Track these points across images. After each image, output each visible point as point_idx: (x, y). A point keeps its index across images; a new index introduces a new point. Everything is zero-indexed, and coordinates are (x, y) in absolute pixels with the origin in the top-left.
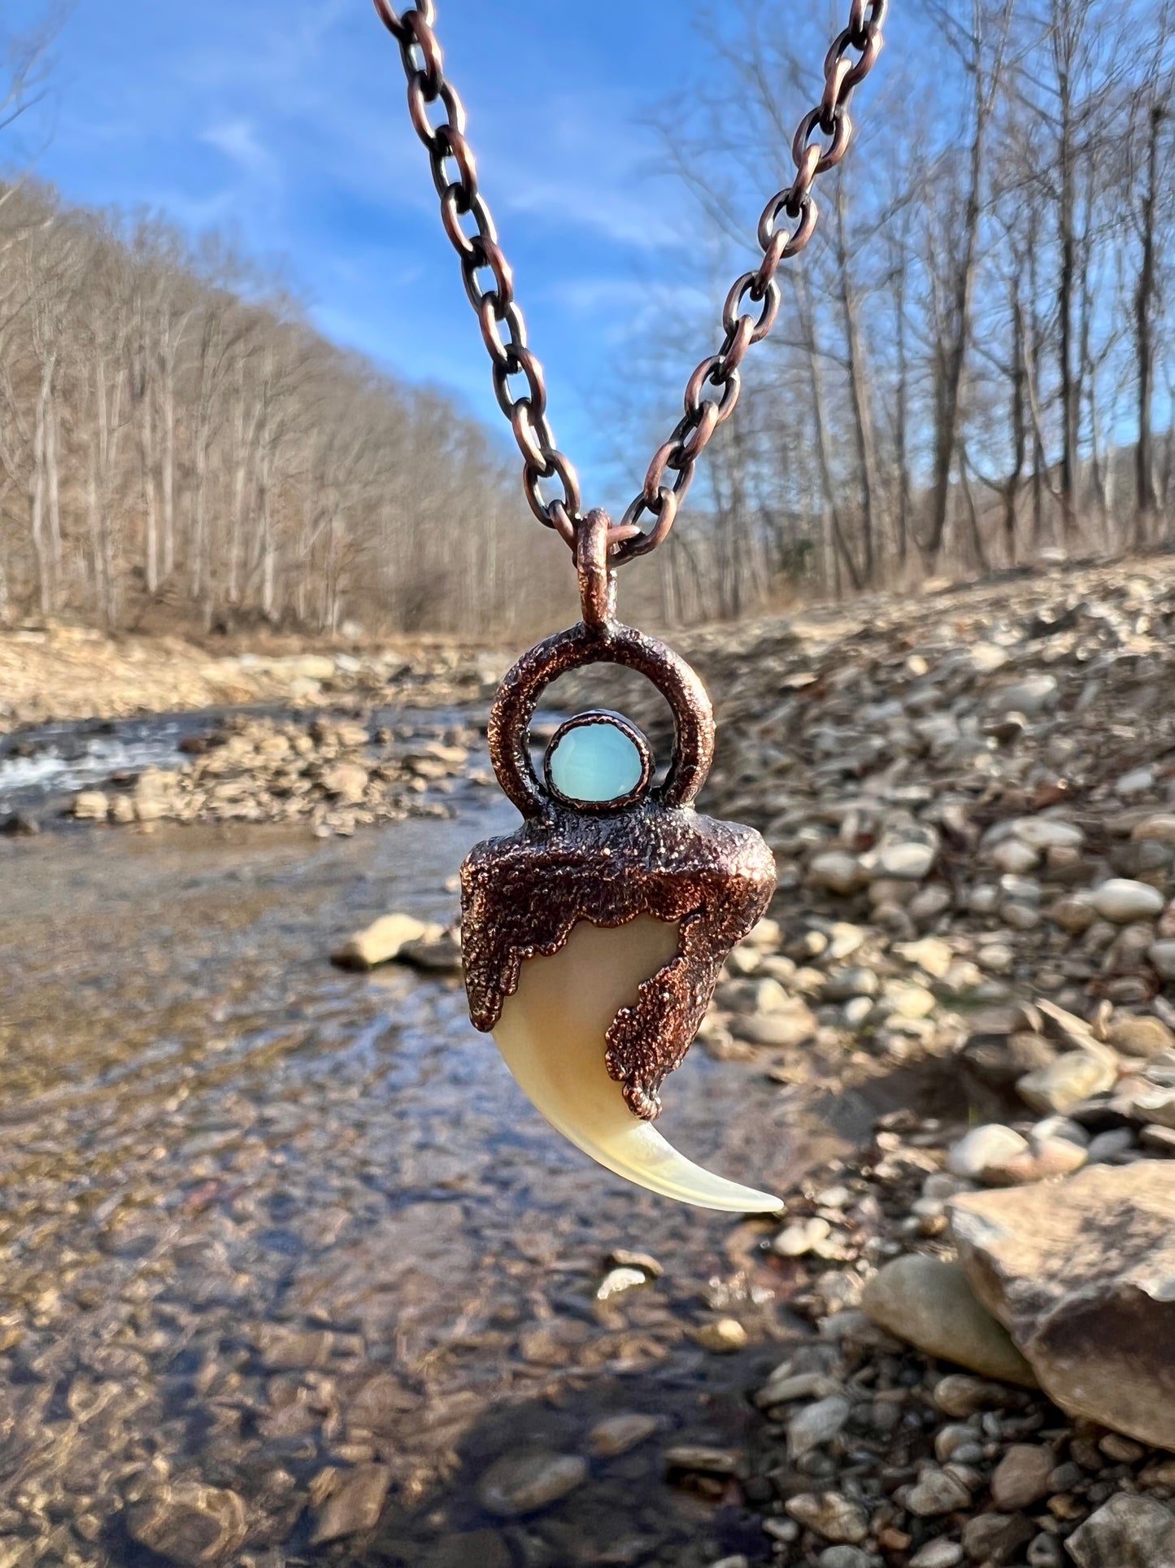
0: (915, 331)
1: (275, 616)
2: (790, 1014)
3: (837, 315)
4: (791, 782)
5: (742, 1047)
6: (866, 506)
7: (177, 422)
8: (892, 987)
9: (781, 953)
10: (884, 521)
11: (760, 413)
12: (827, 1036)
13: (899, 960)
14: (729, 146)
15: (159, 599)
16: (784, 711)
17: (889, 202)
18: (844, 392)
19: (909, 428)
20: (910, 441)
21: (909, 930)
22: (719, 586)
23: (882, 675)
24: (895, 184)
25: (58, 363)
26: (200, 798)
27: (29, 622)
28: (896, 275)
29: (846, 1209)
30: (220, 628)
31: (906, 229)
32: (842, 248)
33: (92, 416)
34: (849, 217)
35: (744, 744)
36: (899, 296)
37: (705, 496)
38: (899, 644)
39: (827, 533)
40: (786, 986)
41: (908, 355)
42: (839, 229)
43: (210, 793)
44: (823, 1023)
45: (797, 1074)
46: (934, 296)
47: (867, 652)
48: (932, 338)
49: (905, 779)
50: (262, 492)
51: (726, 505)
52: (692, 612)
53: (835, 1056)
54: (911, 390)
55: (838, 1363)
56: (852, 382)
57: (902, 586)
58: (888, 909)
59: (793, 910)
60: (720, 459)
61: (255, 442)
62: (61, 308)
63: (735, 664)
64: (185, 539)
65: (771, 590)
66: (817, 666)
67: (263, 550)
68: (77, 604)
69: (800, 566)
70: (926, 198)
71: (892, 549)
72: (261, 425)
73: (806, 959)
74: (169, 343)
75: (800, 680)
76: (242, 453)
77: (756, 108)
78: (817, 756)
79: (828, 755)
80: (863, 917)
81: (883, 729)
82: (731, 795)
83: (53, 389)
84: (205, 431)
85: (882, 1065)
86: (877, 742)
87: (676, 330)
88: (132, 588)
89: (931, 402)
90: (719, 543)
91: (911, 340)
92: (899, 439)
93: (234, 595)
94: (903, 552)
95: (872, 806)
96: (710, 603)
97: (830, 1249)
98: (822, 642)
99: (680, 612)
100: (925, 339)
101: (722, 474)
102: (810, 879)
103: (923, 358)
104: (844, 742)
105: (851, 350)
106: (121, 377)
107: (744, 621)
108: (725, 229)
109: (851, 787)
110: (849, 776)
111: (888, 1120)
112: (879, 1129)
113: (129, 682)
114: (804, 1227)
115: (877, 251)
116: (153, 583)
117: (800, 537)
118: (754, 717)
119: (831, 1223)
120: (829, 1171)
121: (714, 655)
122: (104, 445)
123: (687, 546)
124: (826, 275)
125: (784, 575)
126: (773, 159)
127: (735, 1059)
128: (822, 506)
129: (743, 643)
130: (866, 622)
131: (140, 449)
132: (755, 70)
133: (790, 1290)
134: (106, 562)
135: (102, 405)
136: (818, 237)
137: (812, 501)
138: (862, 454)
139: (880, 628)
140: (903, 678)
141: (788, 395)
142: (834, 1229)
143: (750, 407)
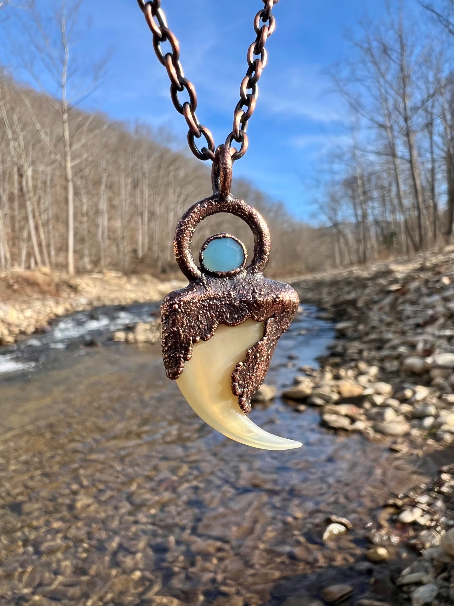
0: (438, 147)
2: (399, 422)
3: (405, 142)
4: (393, 328)
5: (378, 436)
6: (419, 217)
7: (150, 196)
8: (443, 413)
9: (393, 397)
10: (427, 223)
11: (373, 182)
12: (415, 432)
13: (446, 401)
14: (358, 80)
15: (142, 261)
16: (388, 300)
17: (425, 96)
18: (408, 173)
19: (436, 184)
20: (437, 191)
21: (449, 390)
22: (358, 251)
23: (431, 285)
24: (428, 89)
25: (108, 176)
26: (158, 334)
27: (96, 270)
28: (429, 125)
29: (429, 504)
30: (164, 271)
31: (433, 107)
32: (406, 116)
33: (119, 195)
34: (409, 104)
35: (371, 313)
36: (431, 134)
37: (352, 216)
38: (436, 270)
39: (403, 228)
40: (397, 411)
41: (435, 157)
42: (405, 109)
44: (413, 427)
45: (404, 448)
46: (446, 133)
47: (422, 275)
48: (445, 149)
49: (443, 327)
51: (360, 219)
52: (347, 261)
53: (419, 440)
54: (437, 170)
55: (431, 570)
56: (412, 168)
57: (436, 249)
58: (439, 380)
59: (397, 380)
60: (357, 201)
61: (177, 202)
62: (108, 157)
63: (367, 282)
64: (151, 238)
65: (379, 252)
66: (402, 282)
68: (113, 263)
69: (391, 242)
70: (441, 94)
71: (430, 234)
72: (179, 196)
73: (404, 400)
74: (147, 166)
75: (394, 287)
76: (172, 206)
77: (370, 64)
78: (404, 318)
79: (408, 318)
80: (428, 383)
81: (433, 307)
82: (367, 334)
83: (106, 186)
84: (159, 199)
85: (441, 445)
86: (430, 312)
87: (338, 152)
88: (132, 257)
89: (445, 175)
90: (357, 234)
91: (436, 150)
92: (432, 190)
93: (169, 259)
94: (435, 236)
95: (429, 338)
96: (354, 258)
97: (424, 521)
98: (403, 273)
99: (341, 262)
100: (443, 150)
101: (358, 207)
102: (404, 367)
103: (442, 158)
104: (416, 312)
105: (411, 155)
106: (130, 180)
107: (369, 264)
108: (357, 111)
109: (419, 330)
110: (418, 326)
111: (445, 468)
112: (441, 472)
113: (131, 291)
114: (411, 511)
115: (421, 116)
116: (140, 254)
117: (391, 231)
118: (375, 302)
119: (423, 510)
120: (420, 488)
121: (358, 278)
122: (124, 205)
123: (344, 236)
124: (400, 127)
125: (385, 246)
126: (377, 84)
127: (376, 441)
128: (400, 218)
129: (369, 274)
130: (421, 264)
131: (136, 207)
132: (369, 50)
133: (407, 537)
134: (124, 247)
135: (123, 191)
136: (396, 113)
137: (396, 216)
138: (417, 197)
139: (428, 266)
140: (440, 286)
141: (385, 175)
142: (425, 513)
143: (369, 180)
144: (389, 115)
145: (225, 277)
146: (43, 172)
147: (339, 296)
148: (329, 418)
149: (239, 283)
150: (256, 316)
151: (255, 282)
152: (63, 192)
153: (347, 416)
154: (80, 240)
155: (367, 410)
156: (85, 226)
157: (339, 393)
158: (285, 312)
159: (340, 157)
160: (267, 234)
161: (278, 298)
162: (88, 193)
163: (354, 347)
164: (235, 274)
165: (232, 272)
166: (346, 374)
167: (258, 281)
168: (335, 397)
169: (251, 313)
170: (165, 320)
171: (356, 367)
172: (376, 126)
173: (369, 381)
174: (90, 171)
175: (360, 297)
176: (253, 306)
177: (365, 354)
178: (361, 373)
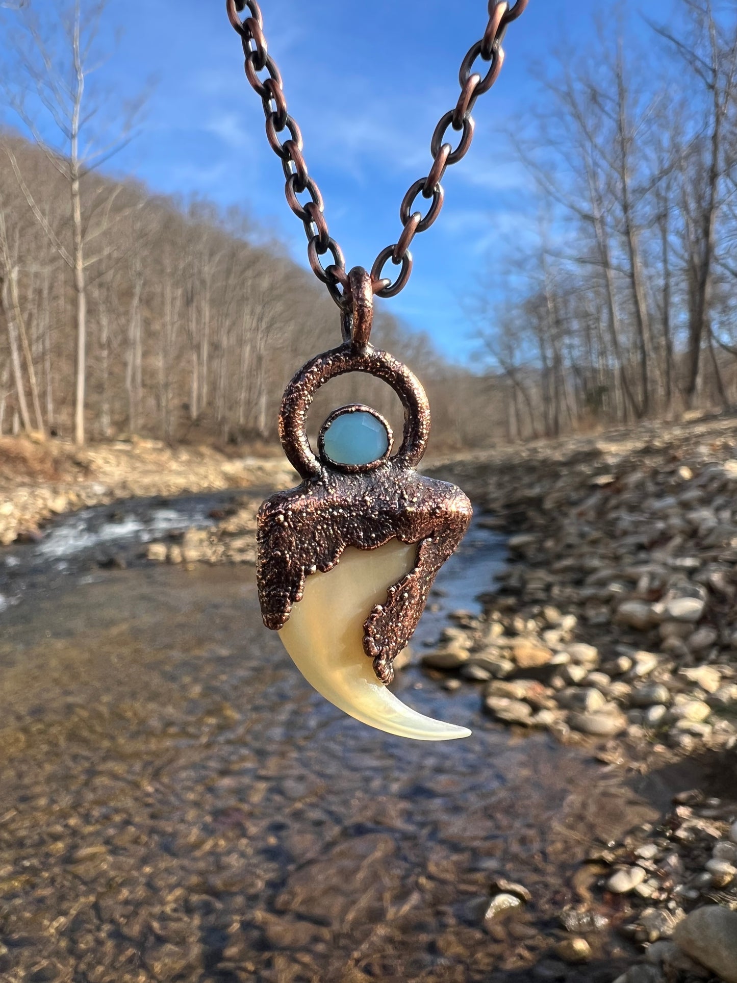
0: (675, 252)
1: (266, 434)
2: (609, 714)
3: (623, 243)
4: (601, 550)
5: (576, 736)
6: (643, 363)
7: (212, 318)
8: (680, 699)
9: (600, 670)
10: (655, 372)
11: (572, 306)
12: (635, 731)
13: (684, 679)
14: (552, 143)
15: (197, 423)
16: (593, 500)
17: (657, 172)
18: (627, 292)
19: (672, 312)
20: (672, 322)
21: (689, 658)
22: (545, 416)
23: (660, 478)
24: (661, 161)
25: (144, 284)
26: (221, 549)
27: (122, 437)
28: (661, 218)
29: (657, 861)
30: (233, 441)
31: (668, 188)
32: (626, 202)
33: (162, 314)
34: (631, 182)
35: (566, 521)
36: (664, 230)
37: (536, 358)
38: (669, 454)
39: (617, 382)
40: (605, 693)
41: (669, 266)
42: (624, 189)
43: (227, 546)
44: (632, 721)
45: (616, 758)
46: (688, 230)
47: (648, 462)
48: (686, 255)
49: (680, 552)
50: (260, 359)
51: (550, 363)
52: (528, 431)
53: (642, 745)
54: (673, 289)
55: (659, 980)
56: (633, 285)
57: (670, 417)
58: (673, 642)
59: (607, 639)
60: (546, 336)
61: (257, 329)
62: (146, 253)
63: (560, 468)
64: (214, 387)
65: (580, 418)
66: (615, 471)
67: (260, 394)
68: (149, 426)
69: (599, 402)
70: (681, 169)
71: (661, 391)
72: (260, 319)
73: (617, 675)
74: (208, 270)
75: (603, 480)
76: (248, 335)
77: (569, 118)
78: (618, 533)
79: (625, 533)
80: (655, 647)
81: (663, 516)
82: (559, 557)
83: (141, 300)
84: (228, 323)
85: (676, 755)
86: (660, 525)
87: (517, 256)
88: (181, 417)
89: (686, 297)
90: (545, 388)
92: (665, 321)
93: (242, 421)
94: (668, 393)
95: (659, 570)
96: (540, 427)
97: (647, 891)
98: (616, 455)
99: (519, 432)
100: (682, 257)
101: (548, 345)
102: (617, 618)
103: (680, 269)
104: (637, 524)
105: (633, 265)
106: (179, 292)
107: (562, 439)
109: (643, 556)
110: (641, 547)
111: (683, 796)
112: (676, 803)
113: (179, 473)
114: (628, 873)
115: (649, 203)
116: (194, 413)
117: (599, 384)
118: (573, 504)
119: (647, 871)
120: (644, 831)
121: (545, 462)
122: (169, 332)
123: (524, 390)
124: (615, 219)
125: (588, 409)
126: (581, 149)
127: (572, 744)
128: (614, 363)
129: (564, 455)
130: (647, 442)
131: (189, 334)
132: (569, 96)
133: (620, 919)
134: (167, 401)
135: (168, 309)
136: (610, 196)
137: (607, 361)
138: (640, 332)
139: (657, 446)
140: (675, 482)
141: (590, 295)
142: (649, 875)
143: (566, 302)
144: (599, 200)
145: (357, 473)
146: (37, 275)
147: (515, 489)
148: (495, 702)
149: (380, 483)
150: (404, 536)
151: (404, 481)
152: (69, 307)
153: (524, 700)
154: (95, 387)
155: (557, 690)
156: (105, 365)
157: (514, 660)
158: (450, 529)
159: (520, 264)
160: (425, 408)
161: (439, 508)
162: (111, 311)
163: (537, 579)
164: (373, 469)
165: (369, 466)
166: (525, 627)
167: (409, 480)
168: (507, 666)
169: (396, 530)
170: (263, 538)
171: (542, 615)
172: (578, 216)
173: (562, 640)
174: (114, 276)
175: (548, 493)
176: (400, 520)
177: (556, 591)
178: (550, 626)
